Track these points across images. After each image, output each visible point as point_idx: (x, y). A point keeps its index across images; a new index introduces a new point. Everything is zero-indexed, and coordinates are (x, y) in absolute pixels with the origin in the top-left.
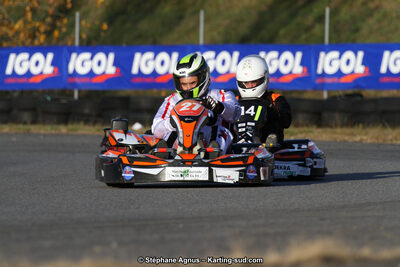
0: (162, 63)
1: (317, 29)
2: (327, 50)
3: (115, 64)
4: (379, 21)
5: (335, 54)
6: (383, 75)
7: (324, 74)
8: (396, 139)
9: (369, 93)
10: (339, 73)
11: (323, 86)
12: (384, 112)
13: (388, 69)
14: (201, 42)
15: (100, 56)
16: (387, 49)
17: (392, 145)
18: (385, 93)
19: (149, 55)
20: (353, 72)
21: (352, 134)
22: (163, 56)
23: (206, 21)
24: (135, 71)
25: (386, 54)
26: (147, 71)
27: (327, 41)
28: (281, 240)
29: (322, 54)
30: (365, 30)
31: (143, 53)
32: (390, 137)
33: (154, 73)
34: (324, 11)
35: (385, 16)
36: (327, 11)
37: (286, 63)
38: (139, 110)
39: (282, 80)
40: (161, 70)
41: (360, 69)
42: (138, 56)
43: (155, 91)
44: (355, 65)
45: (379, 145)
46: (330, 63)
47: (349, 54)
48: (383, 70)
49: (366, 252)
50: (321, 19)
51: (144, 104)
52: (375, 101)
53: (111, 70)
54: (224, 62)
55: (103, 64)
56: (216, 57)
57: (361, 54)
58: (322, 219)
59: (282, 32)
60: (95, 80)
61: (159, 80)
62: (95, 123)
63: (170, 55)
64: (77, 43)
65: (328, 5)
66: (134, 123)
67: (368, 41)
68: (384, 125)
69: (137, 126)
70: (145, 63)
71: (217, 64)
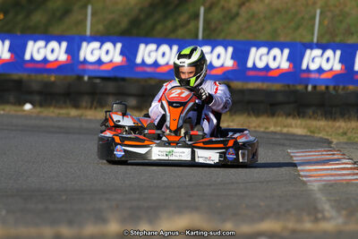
0: (53, 51)
1: (191, 26)
2: (201, 45)
3: (10, 50)
4: (248, 21)
6: (249, 69)
8: (259, 126)
9: (237, 85)
12: (249, 102)
13: (254, 64)
14: (88, 33)
16: (254, 46)
18: (251, 85)
19: (41, 43)
20: (222, 66)
22: (54, 44)
23: (93, 14)
24: (27, 57)
25: (253, 50)
26: (38, 57)
27: (200, 37)
28: (153, 213)
30: (234, 27)
31: (35, 41)
32: (254, 124)
33: (45, 60)
34: (199, 10)
35: (253, 16)
36: (202, 10)
37: (164, 55)
38: (31, 93)
39: (159, 70)
40: (51, 58)
41: (229, 63)
42: (30, 44)
43: (45, 75)
44: (225, 59)
48: (250, 64)
49: (228, 226)
50: (196, 16)
51: (35, 87)
52: (242, 92)
54: (107, 52)
56: (100, 48)
57: (230, 49)
58: (190, 196)
59: (159, 27)
61: (49, 66)
63: (60, 44)
65: (203, 4)
66: (24, 104)
67: (241, 38)
68: (249, 114)
69: (28, 107)
70: (37, 50)
71: (102, 54)
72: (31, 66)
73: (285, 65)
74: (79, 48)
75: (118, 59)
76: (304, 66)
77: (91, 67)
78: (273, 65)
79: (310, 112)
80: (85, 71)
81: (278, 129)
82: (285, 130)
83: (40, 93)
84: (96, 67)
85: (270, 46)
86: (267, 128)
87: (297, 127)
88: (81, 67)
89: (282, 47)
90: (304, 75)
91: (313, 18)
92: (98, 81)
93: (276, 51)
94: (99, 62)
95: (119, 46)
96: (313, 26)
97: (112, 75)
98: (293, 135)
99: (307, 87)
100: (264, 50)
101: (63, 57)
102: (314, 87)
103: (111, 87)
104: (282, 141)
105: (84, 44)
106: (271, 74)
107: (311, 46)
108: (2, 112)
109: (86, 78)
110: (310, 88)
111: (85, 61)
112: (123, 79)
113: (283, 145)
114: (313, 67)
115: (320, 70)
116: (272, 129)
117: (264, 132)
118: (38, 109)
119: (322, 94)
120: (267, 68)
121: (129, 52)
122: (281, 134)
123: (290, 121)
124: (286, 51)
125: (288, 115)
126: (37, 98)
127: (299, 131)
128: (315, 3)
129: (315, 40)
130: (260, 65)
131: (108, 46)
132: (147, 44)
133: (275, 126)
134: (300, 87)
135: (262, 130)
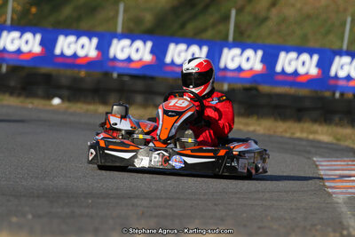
0: (83, 47)
1: (221, 27)
2: (230, 47)
3: (41, 44)
4: (278, 25)
5: (237, 51)
7: (226, 69)
8: (286, 131)
9: (265, 88)
10: (239, 69)
11: (224, 79)
12: (276, 107)
14: (119, 30)
15: (28, 36)
17: (281, 137)
18: (280, 90)
19: (72, 38)
21: (247, 125)
22: (84, 40)
23: (125, 12)
24: (58, 51)
25: (282, 55)
26: (69, 52)
27: (231, 38)
29: (225, 51)
30: (264, 30)
31: (66, 35)
32: (281, 130)
33: (75, 56)
35: (284, 20)
36: (233, 13)
38: (59, 87)
40: (81, 53)
41: (258, 67)
43: (76, 71)
45: (270, 136)
46: (232, 59)
47: (250, 52)
48: (278, 69)
50: (226, 18)
51: (64, 81)
52: (269, 96)
53: (37, 49)
55: (31, 43)
57: (260, 53)
59: (190, 27)
60: (22, 57)
61: (79, 62)
62: (19, 95)
63: (91, 40)
64: (9, 22)
66: (51, 97)
67: (271, 41)
68: (276, 119)
69: (56, 101)
70: (67, 45)
71: (132, 52)
72: (61, 60)
73: (314, 71)
74: (109, 45)
75: (148, 57)
76: (332, 73)
77: (120, 65)
78: (302, 71)
79: (337, 118)
80: (114, 68)
81: (304, 135)
82: (311, 137)
83: (69, 88)
84: (125, 65)
85: (300, 51)
86: (293, 134)
87: (323, 134)
88: (110, 64)
89: (311, 52)
90: (332, 82)
91: (343, 24)
92: (126, 79)
93: (305, 57)
94: (129, 60)
95: (149, 44)
96: (343, 33)
97: (140, 73)
98: (319, 142)
99: (334, 94)
100: (293, 55)
101: (93, 53)
102: (342, 95)
103: (140, 85)
104: (308, 148)
105: (115, 41)
106: (299, 79)
107: (340, 53)
108: (30, 106)
109: (115, 75)
110: (337, 95)
111: (115, 59)
112: (152, 78)
113: (309, 152)
114: (342, 74)
115: (349, 78)
116: (298, 135)
117: (290, 138)
118: (66, 105)
119: (349, 101)
120: (296, 73)
121: (159, 51)
122: (308, 140)
123: (316, 127)
124: (316, 58)
125: (315, 121)
126: (66, 93)
127: (325, 138)
128: (345, 10)
129: (345, 47)
130: (289, 70)
131: (139, 44)
132: (177, 43)
133: (302, 131)
134: (328, 94)
135: (288, 135)
